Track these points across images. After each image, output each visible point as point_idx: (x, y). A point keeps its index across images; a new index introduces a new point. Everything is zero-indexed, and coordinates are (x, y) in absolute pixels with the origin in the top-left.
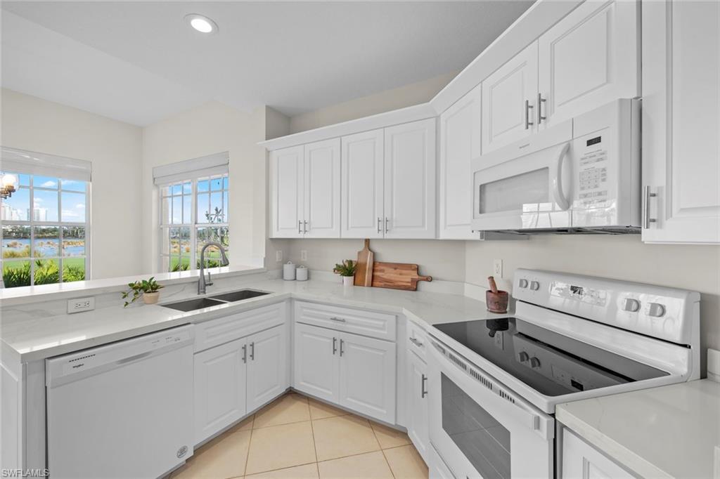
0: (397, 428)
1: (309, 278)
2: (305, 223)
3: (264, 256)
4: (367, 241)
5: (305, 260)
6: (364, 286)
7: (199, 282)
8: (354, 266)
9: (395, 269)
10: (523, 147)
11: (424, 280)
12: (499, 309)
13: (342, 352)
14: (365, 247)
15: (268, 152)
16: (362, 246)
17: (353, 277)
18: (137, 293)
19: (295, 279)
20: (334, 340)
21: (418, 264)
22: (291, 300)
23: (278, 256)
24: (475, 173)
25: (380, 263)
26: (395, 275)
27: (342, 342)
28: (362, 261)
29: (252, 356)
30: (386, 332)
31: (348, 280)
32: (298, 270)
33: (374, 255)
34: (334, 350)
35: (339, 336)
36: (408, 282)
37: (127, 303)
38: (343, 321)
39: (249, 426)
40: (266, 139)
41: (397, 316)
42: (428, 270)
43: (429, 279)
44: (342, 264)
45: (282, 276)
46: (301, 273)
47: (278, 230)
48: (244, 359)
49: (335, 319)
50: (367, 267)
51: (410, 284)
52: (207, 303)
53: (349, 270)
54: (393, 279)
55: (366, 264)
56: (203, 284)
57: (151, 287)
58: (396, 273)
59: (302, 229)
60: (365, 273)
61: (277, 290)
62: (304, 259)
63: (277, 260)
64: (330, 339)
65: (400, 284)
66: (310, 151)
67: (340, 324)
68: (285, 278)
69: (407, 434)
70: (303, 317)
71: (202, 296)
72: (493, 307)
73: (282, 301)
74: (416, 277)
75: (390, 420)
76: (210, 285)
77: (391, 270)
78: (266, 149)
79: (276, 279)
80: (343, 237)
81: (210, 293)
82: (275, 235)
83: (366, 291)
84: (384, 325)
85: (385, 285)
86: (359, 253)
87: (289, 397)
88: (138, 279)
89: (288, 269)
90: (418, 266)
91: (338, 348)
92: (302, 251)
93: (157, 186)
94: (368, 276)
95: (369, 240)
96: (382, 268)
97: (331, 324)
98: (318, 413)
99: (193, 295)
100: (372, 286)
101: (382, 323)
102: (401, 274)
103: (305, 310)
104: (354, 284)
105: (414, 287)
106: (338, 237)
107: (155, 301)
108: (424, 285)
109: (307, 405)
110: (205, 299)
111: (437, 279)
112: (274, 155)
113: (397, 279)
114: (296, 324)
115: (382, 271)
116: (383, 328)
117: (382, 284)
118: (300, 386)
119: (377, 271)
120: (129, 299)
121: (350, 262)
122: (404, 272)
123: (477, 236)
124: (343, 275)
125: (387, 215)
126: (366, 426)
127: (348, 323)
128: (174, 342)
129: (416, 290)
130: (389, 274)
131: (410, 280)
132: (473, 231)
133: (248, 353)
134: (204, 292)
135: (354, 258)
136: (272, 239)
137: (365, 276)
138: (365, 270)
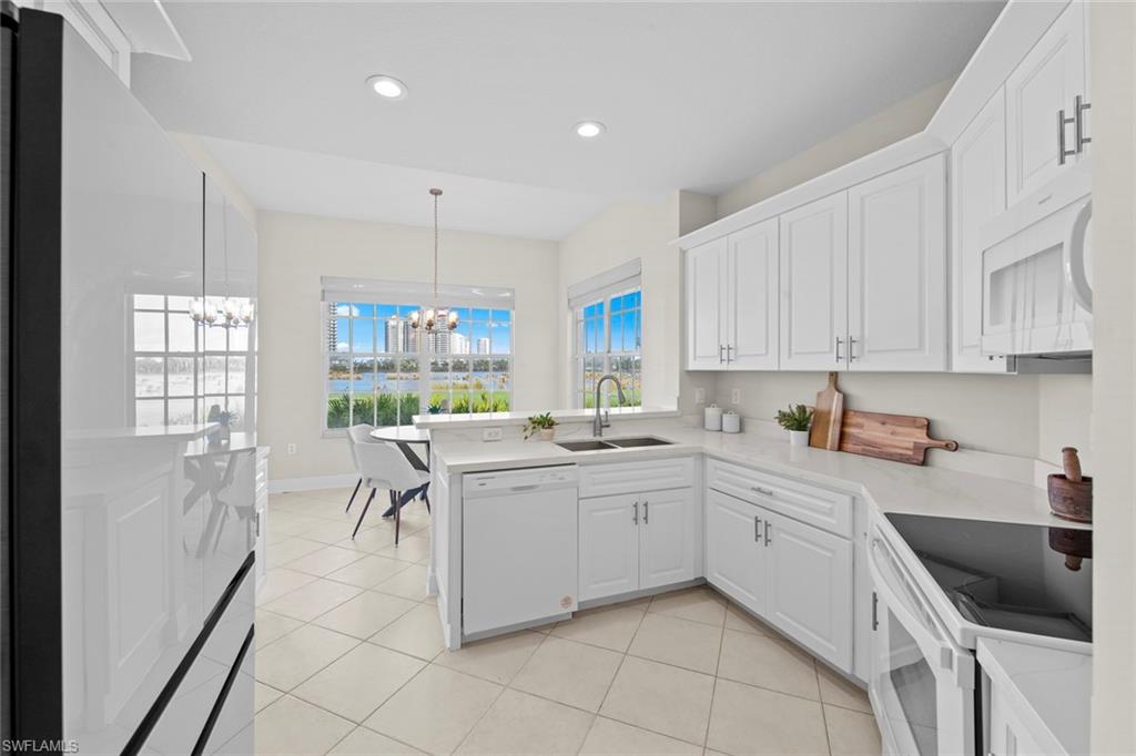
0: (853, 681)
1: (741, 430)
2: (729, 349)
3: (677, 395)
4: (834, 376)
5: (738, 402)
7: (595, 422)
8: (808, 413)
9: (884, 423)
10: (1044, 201)
11: (940, 447)
12: (1076, 513)
13: (767, 541)
14: (829, 386)
15: (683, 253)
16: (824, 384)
17: (806, 434)
18: (534, 428)
19: (721, 430)
20: (757, 521)
21: (931, 416)
22: (703, 456)
23: (698, 395)
24: (984, 253)
25: (856, 412)
26: (882, 435)
27: (767, 525)
28: (823, 407)
29: (646, 518)
30: (834, 522)
31: (797, 438)
32: (725, 416)
33: (845, 399)
34: (757, 536)
35: (764, 515)
36: (907, 449)
37: (526, 438)
38: (771, 494)
39: (644, 606)
40: (681, 235)
41: (854, 498)
42: (949, 427)
43: (954, 447)
44: (788, 411)
45: (702, 424)
46: (730, 422)
47: (695, 359)
48: (636, 519)
49: (759, 490)
50: (832, 418)
51: (911, 453)
52: (601, 446)
53: (799, 421)
54: (878, 440)
55: (829, 413)
56: (600, 424)
57: (546, 423)
58: (884, 432)
59: (725, 357)
60: (828, 428)
61: (684, 440)
62: (736, 401)
63: (697, 401)
64: (750, 517)
65: (892, 450)
66: (736, 245)
67: (765, 498)
68: (707, 427)
69: (866, 693)
70: (716, 482)
71: (598, 439)
72: (1059, 507)
73: (689, 456)
74: (925, 440)
75: (844, 666)
76: (608, 426)
77: (876, 425)
78: (681, 249)
79: (695, 427)
80: (782, 368)
81: (607, 436)
82: (692, 366)
83: (829, 457)
84: (831, 509)
85: (863, 450)
86: (819, 395)
87: (702, 591)
88: (537, 414)
89: (712, 413)
90: (927, 420)
91: (763, 532)
92: (734, 390)
93: (572, 309)
94: (833, 433)
95: (837, 373)
96: (860, 420)
97: (753, 496)
98: (735, 622)
99: (589, 437)
100: (840, 448)
101: (829, 506)
102: (894, 434)
103: (719, 472)
104: (809, 445)
105: (923, 458)
106: (776, 369)
107: (550, 438)
108: (940, 457)
109: (724, 608)
110: (600, 443)
111: (968, 448)
112: (690, 256)
113: (887, 442)
114: (709, 490)
115: (860, 426)
116: (830, 513)
117: (859, 448)
118: (715, 579)
119: (851, 425)
120: (528, 433)
121: (802, 409)
122: (900, 429)
123: (1000, 367)
124: (788, 427)
125: (855, 335)
126: (807, 663)
127: (777, 498)
128: (558, 481)
129: (924, 463)
130: (872, 432)
131: (911, 445)
132: (991, 358)
133: (641, 514)
134: (601, 435)
135: (810, 402)
136: (688, 372)
137: (827, 432)
138: (828, 422)
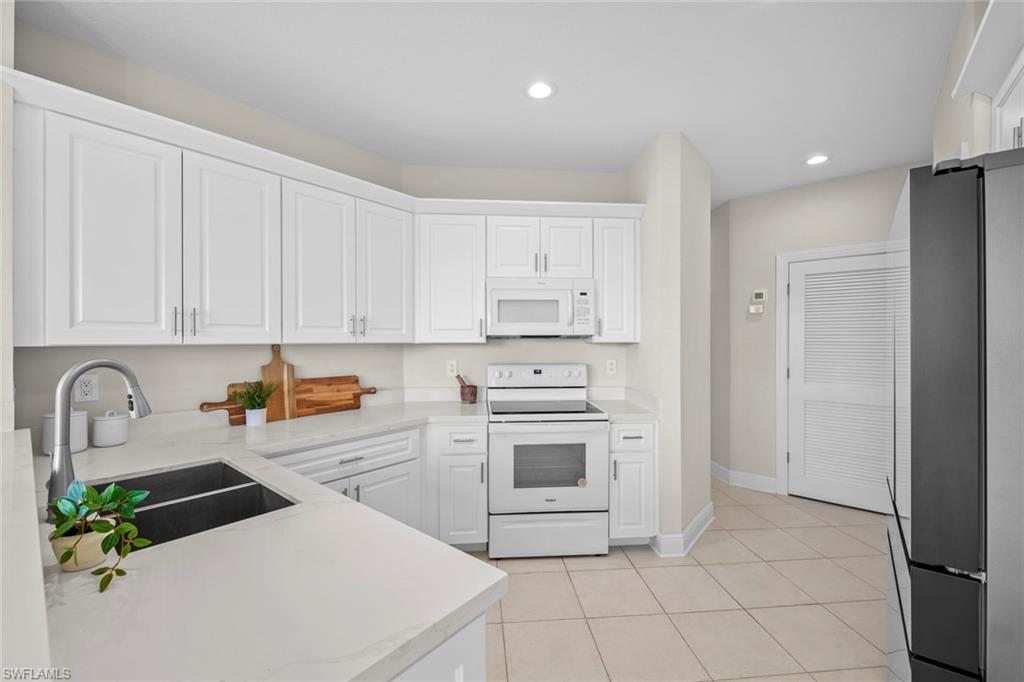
4: (276, 349)
6: (284, 418)
9: (329, 385)
10: (541, 284)
14: (274, 358)
16: (267, 357)
21: (357, 375)
25: (303, 379)
26: (330, 394)
28: (272, 380)
31: (255, 415)
33: (291, 368)
36: (348, 400)
42: (367, 382)
43: (372, 391)
50: (285, 388)
51: (352, 402)
54: (328, 399)
55: (281, 384)
58: (332, 391)
60: (284, 398)
65: (339, 404)
74: (357, 391)
77: (324, 387)
83: (289, 425)
85: (316, 410)
86: (264, 368)
94: (288, 402)
96: (308, 385)
100: (298, 415)
102: (338, 391)
104: (269, 420)
105: (355, 405)
108: (366, 400)
111: (382, 389)
113: (334, 399)
115: (308, 391)
117: (311, 409)
122: (342, 387)
129: (358, 407)
130: (321, 394)
131: (351, 396)
137: (283, 403)
138: (282, 393)
